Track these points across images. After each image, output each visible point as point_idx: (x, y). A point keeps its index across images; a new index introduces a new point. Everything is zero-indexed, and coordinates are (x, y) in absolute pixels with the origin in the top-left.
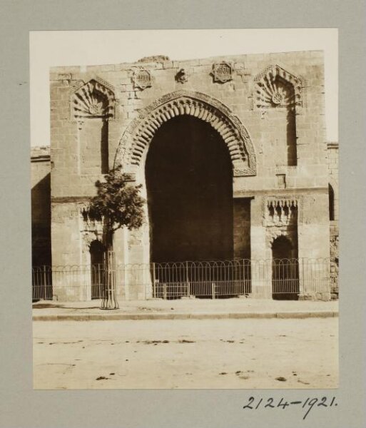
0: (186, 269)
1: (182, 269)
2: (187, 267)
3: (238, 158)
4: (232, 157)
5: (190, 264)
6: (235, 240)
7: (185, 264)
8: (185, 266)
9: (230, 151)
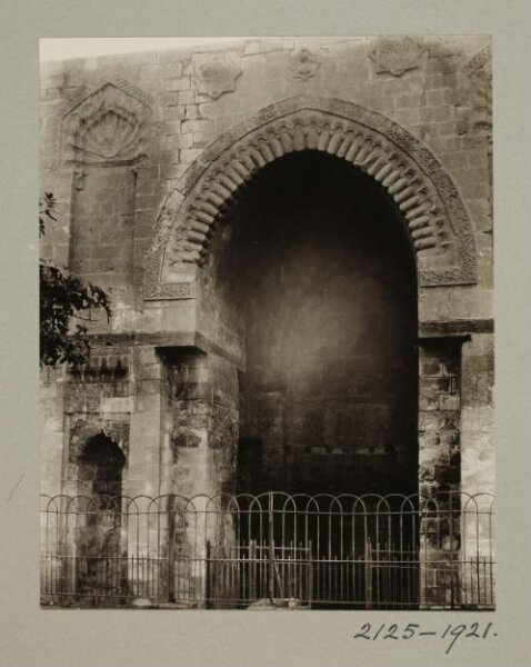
0: (266, 516)
1: (255, 517)
2: (271, 510)
3: (431, 246)
4: (417, 243)
5: (279, 502)
6: (422, 441)
7: (265, 501)
8: (266, 506)
9: (412, 230)
